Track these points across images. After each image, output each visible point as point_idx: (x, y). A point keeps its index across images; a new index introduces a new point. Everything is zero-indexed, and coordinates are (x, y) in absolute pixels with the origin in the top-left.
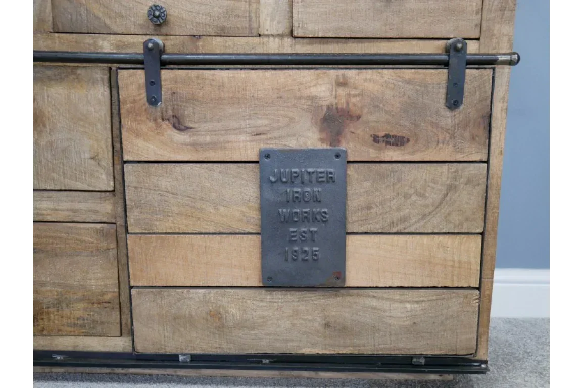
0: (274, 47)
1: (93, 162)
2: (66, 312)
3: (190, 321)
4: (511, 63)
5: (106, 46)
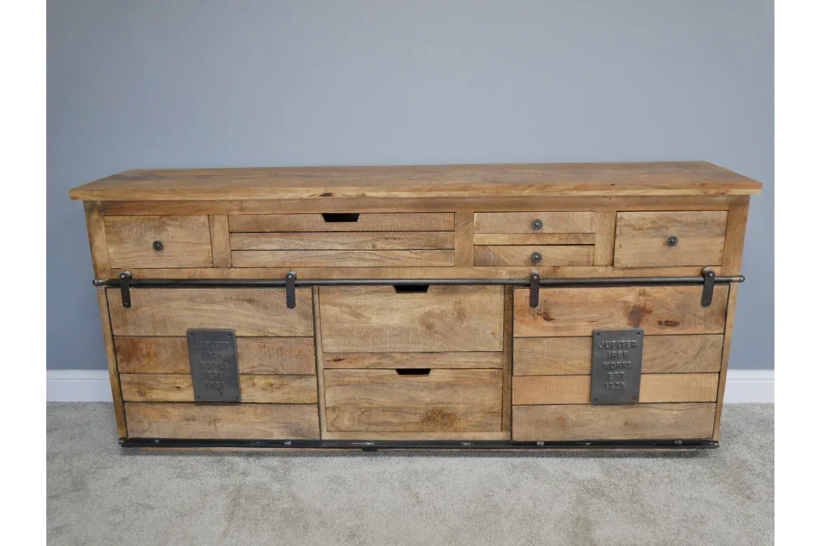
0: (603, 272)
1: (492, 336)
2: (470, 418)
3: (546, 423)
4: (740, 281)
5: (504, 274)
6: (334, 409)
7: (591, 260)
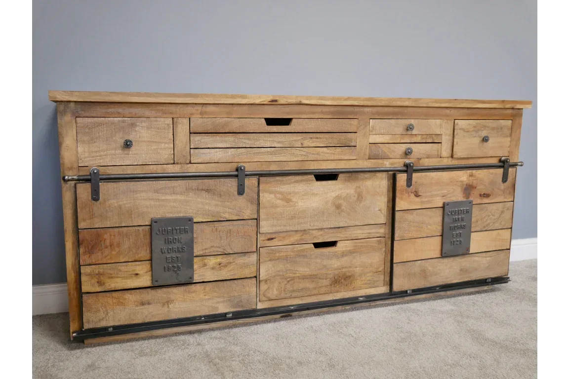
0: (446, 162)
1: (379, 212)
2: (364, 278)
3: (414, 275)
4: (521, 165)
6: (266, 281)
7: (439, 153)
